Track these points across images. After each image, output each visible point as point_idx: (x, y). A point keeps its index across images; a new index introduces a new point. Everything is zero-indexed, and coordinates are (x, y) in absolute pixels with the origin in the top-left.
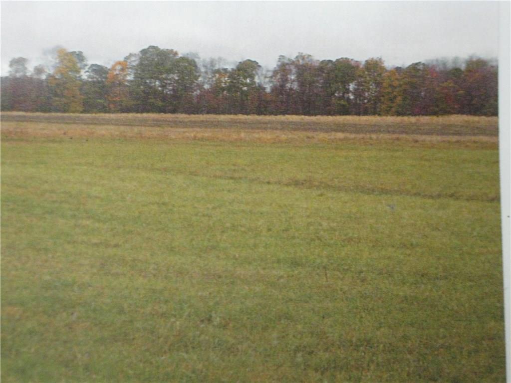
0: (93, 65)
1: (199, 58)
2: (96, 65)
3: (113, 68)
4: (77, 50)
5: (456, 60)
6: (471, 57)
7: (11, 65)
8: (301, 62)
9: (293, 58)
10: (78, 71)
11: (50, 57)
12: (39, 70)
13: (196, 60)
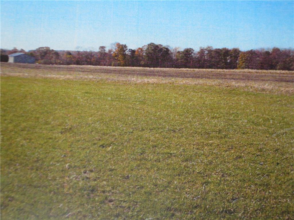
0: (130, 49)
1: (170, 47)
2: (131, 49)
3: (138, 51)
4: (124, 44)
5: (268, 49)
6: (274, 48)
7: (100, 49)
8: (208, 49)
9: (205, 48)
10: (125, 51)
11: (113, 46)
12: (110, 51)
13: (169, 48)
